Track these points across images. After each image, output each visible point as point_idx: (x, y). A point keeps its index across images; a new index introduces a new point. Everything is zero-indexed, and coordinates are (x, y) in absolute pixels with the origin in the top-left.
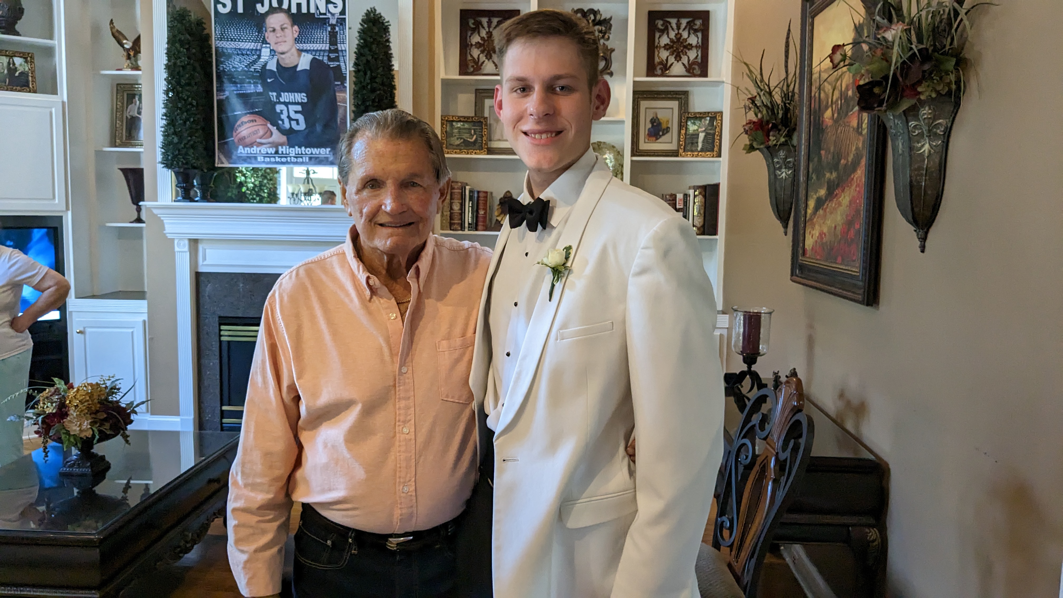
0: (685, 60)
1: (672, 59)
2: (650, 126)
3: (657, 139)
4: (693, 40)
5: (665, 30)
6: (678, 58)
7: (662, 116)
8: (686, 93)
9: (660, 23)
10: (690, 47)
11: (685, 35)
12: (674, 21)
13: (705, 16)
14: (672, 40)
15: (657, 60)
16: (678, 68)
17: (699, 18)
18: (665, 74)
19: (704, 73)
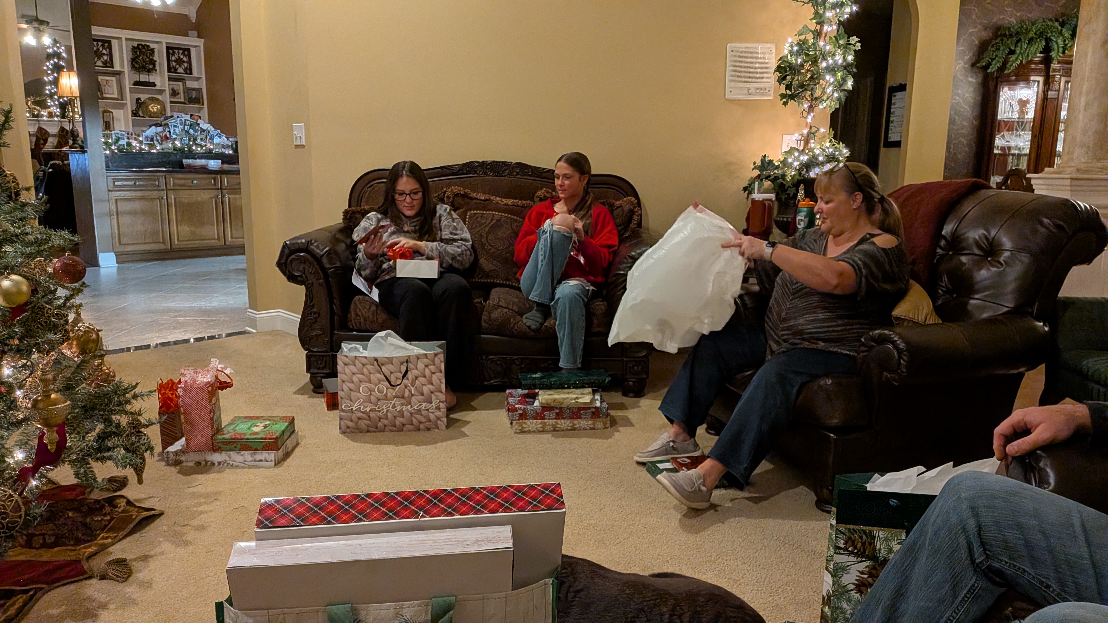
0: (183, 67)
1: (177, 66)
2: (172, 92)
3: (175, 97)
4: (185, 59)
5: (173, 54)
6: (180, 66)
7: (176, 88)
8: (184, 79)
9: (171, 51)
10: (184, 62)
11: (182, 57)
12: (176, 51)
13: (189, 51)
14: (177, 59)
15: (171, 66)
16: (180, 70)
17: (186, 51)
18: (175, 71)
19: (191, 73)
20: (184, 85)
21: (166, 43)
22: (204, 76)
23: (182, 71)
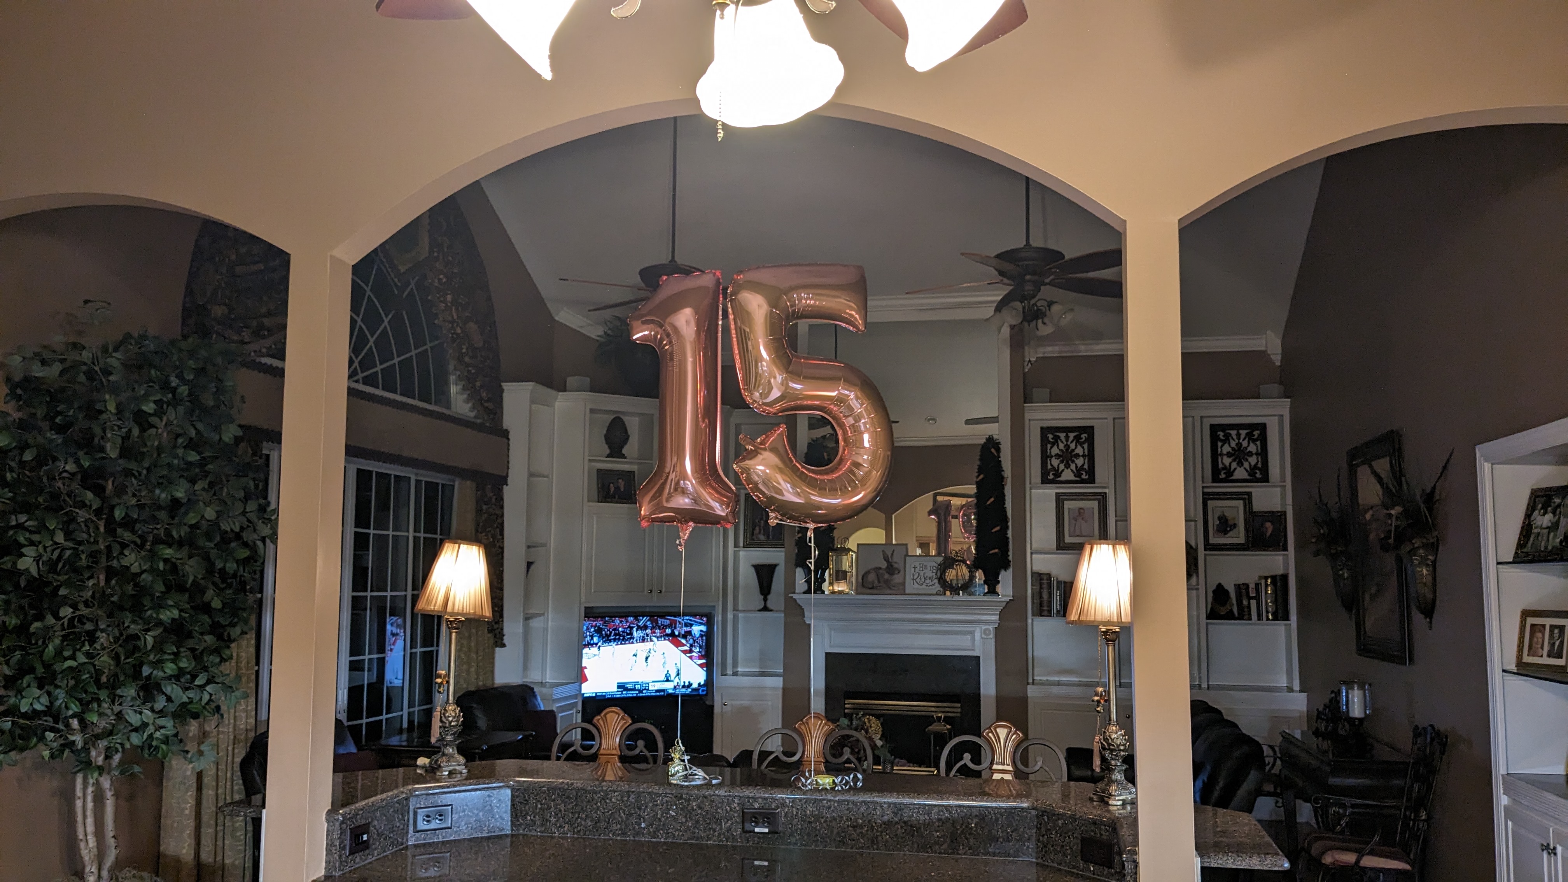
0: (1246, 465)
1: (1234, 466)
2: (1218, 522)
3: (1225, 534)
4: (1252, 448)
5: (1226, 441)
6: (1240, 464)
7: (1228, 514)
8: (1249, 494)
9: (1221, 434)
10: (1250, 454)
11: (1245, 444)
12: (1233, 433)
13: (1262, 428)
14: (1233, 449)
15: (1220, 466)
17: (1255, 429)
18: (1229, 477)
19: (1265, 479)
20: (1248, 505)
22: (1289, 484)
23: (1245, 476)
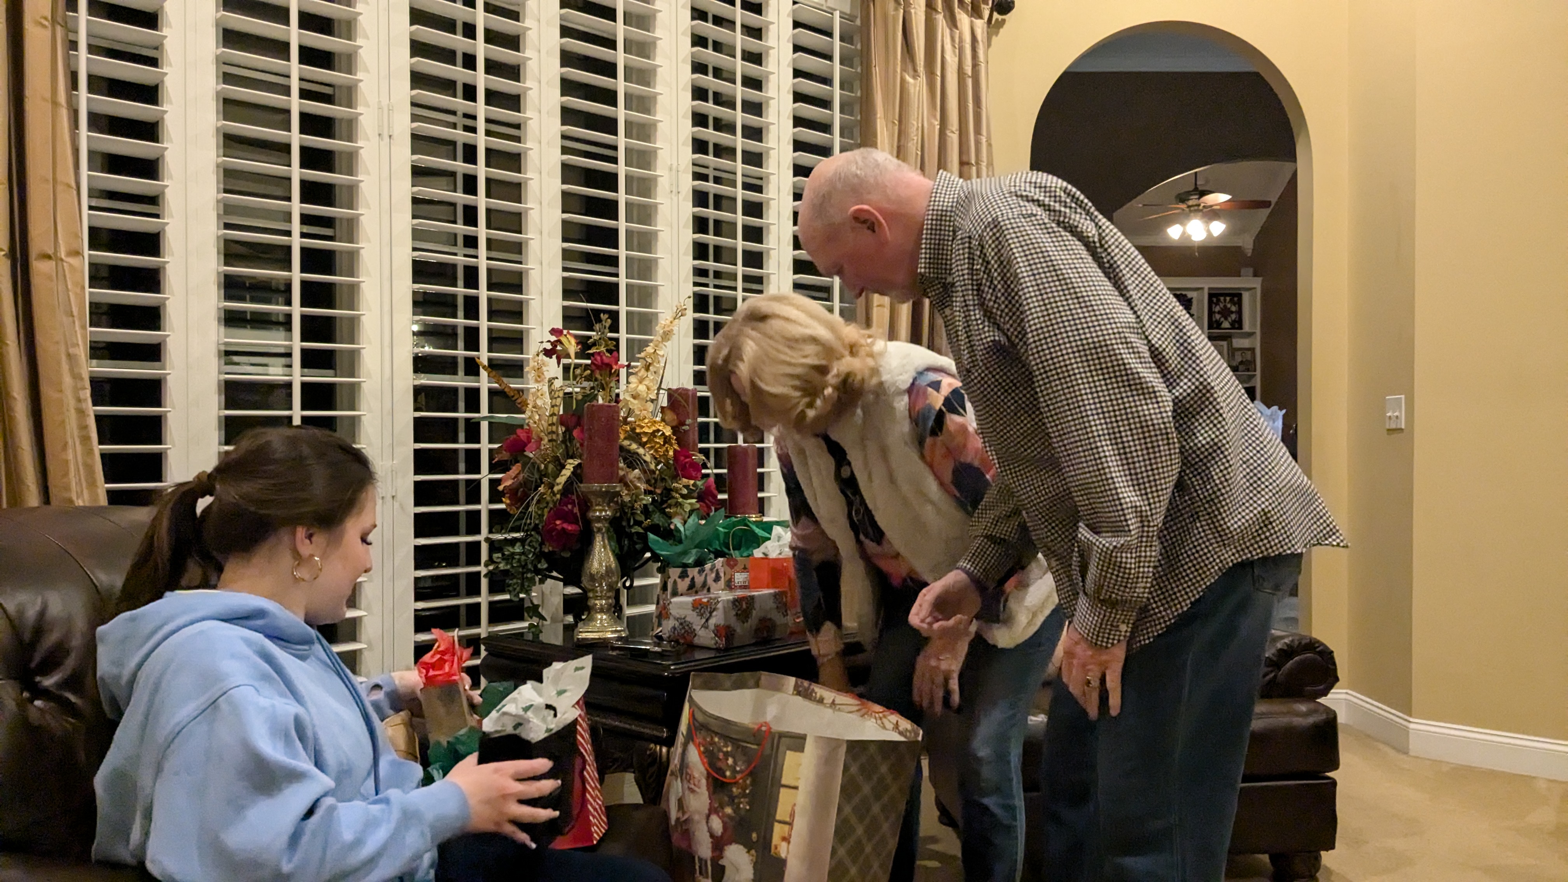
0: (1230, 319)
1: (1222, 319)
4: (1234, 309)
5: (1217, 304)
6: (1226, 319)
8: (1230, 337)
9: (1215, 300)
10: (1232, 312)
11: (1229, 306)
12: (1222, 299)
13: (1240, 296)
14: (1222, 309)
15: (1214, 319)
16: (1226, 324)
17: (1236, 297)
18: (1219, 326)
19: (1241, 328)
20: (1230, 345)
21: (1210, 289)
22: (1258, 331)
23: (1229, 326)
